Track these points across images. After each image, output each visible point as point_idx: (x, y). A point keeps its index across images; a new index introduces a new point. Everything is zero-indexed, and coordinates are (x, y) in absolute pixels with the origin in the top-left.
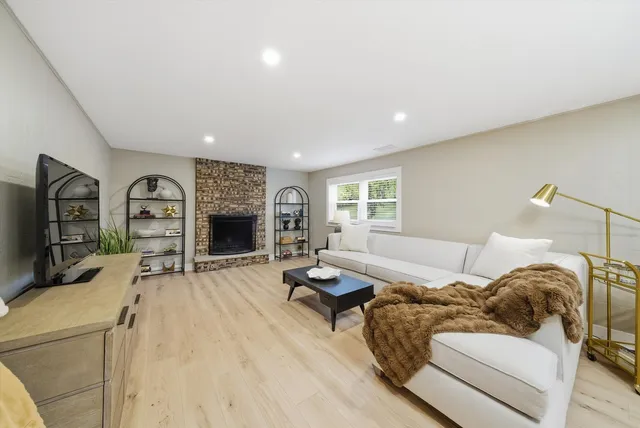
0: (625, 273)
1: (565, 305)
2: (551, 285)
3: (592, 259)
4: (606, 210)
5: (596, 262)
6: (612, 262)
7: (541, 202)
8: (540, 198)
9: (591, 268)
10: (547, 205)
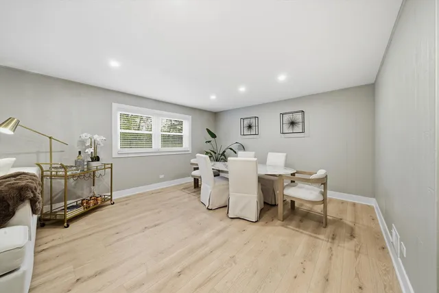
0: (60, 170)
1: (33, 192)
2: (23, 183)
3: (43, 166)
4: (50, 138)
5: (45, 168)
6: (53, 166)
7: (7, 131)
8: (6, 126)
9: (43, 172)
10: (12, 133)
